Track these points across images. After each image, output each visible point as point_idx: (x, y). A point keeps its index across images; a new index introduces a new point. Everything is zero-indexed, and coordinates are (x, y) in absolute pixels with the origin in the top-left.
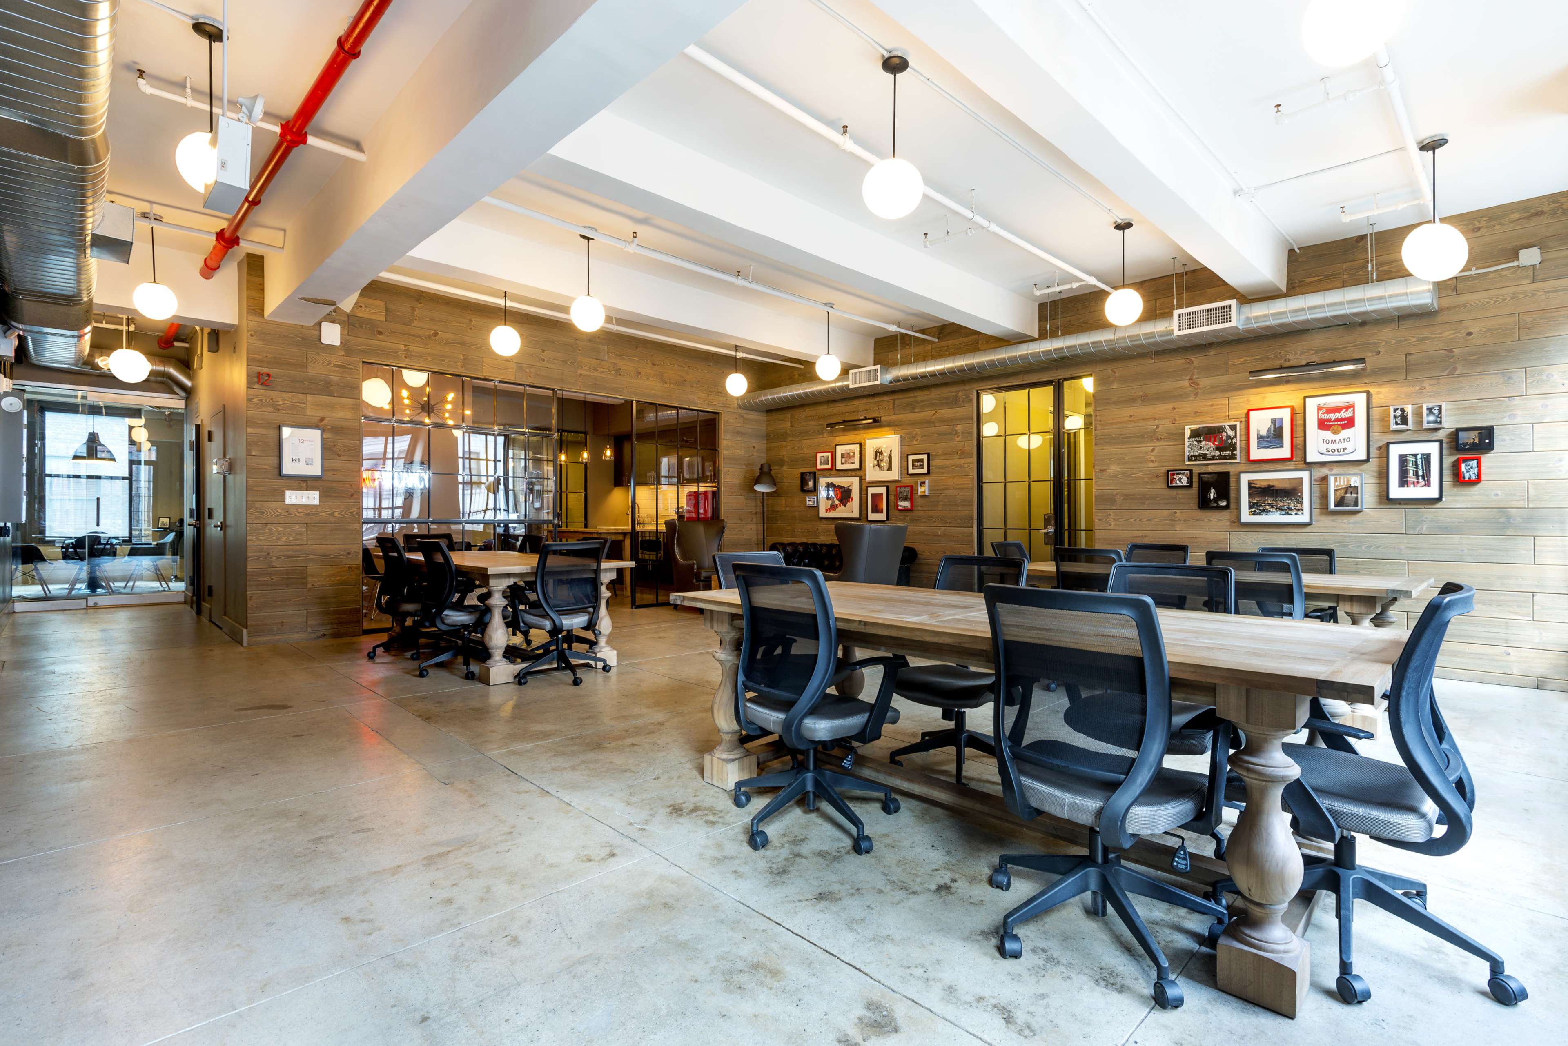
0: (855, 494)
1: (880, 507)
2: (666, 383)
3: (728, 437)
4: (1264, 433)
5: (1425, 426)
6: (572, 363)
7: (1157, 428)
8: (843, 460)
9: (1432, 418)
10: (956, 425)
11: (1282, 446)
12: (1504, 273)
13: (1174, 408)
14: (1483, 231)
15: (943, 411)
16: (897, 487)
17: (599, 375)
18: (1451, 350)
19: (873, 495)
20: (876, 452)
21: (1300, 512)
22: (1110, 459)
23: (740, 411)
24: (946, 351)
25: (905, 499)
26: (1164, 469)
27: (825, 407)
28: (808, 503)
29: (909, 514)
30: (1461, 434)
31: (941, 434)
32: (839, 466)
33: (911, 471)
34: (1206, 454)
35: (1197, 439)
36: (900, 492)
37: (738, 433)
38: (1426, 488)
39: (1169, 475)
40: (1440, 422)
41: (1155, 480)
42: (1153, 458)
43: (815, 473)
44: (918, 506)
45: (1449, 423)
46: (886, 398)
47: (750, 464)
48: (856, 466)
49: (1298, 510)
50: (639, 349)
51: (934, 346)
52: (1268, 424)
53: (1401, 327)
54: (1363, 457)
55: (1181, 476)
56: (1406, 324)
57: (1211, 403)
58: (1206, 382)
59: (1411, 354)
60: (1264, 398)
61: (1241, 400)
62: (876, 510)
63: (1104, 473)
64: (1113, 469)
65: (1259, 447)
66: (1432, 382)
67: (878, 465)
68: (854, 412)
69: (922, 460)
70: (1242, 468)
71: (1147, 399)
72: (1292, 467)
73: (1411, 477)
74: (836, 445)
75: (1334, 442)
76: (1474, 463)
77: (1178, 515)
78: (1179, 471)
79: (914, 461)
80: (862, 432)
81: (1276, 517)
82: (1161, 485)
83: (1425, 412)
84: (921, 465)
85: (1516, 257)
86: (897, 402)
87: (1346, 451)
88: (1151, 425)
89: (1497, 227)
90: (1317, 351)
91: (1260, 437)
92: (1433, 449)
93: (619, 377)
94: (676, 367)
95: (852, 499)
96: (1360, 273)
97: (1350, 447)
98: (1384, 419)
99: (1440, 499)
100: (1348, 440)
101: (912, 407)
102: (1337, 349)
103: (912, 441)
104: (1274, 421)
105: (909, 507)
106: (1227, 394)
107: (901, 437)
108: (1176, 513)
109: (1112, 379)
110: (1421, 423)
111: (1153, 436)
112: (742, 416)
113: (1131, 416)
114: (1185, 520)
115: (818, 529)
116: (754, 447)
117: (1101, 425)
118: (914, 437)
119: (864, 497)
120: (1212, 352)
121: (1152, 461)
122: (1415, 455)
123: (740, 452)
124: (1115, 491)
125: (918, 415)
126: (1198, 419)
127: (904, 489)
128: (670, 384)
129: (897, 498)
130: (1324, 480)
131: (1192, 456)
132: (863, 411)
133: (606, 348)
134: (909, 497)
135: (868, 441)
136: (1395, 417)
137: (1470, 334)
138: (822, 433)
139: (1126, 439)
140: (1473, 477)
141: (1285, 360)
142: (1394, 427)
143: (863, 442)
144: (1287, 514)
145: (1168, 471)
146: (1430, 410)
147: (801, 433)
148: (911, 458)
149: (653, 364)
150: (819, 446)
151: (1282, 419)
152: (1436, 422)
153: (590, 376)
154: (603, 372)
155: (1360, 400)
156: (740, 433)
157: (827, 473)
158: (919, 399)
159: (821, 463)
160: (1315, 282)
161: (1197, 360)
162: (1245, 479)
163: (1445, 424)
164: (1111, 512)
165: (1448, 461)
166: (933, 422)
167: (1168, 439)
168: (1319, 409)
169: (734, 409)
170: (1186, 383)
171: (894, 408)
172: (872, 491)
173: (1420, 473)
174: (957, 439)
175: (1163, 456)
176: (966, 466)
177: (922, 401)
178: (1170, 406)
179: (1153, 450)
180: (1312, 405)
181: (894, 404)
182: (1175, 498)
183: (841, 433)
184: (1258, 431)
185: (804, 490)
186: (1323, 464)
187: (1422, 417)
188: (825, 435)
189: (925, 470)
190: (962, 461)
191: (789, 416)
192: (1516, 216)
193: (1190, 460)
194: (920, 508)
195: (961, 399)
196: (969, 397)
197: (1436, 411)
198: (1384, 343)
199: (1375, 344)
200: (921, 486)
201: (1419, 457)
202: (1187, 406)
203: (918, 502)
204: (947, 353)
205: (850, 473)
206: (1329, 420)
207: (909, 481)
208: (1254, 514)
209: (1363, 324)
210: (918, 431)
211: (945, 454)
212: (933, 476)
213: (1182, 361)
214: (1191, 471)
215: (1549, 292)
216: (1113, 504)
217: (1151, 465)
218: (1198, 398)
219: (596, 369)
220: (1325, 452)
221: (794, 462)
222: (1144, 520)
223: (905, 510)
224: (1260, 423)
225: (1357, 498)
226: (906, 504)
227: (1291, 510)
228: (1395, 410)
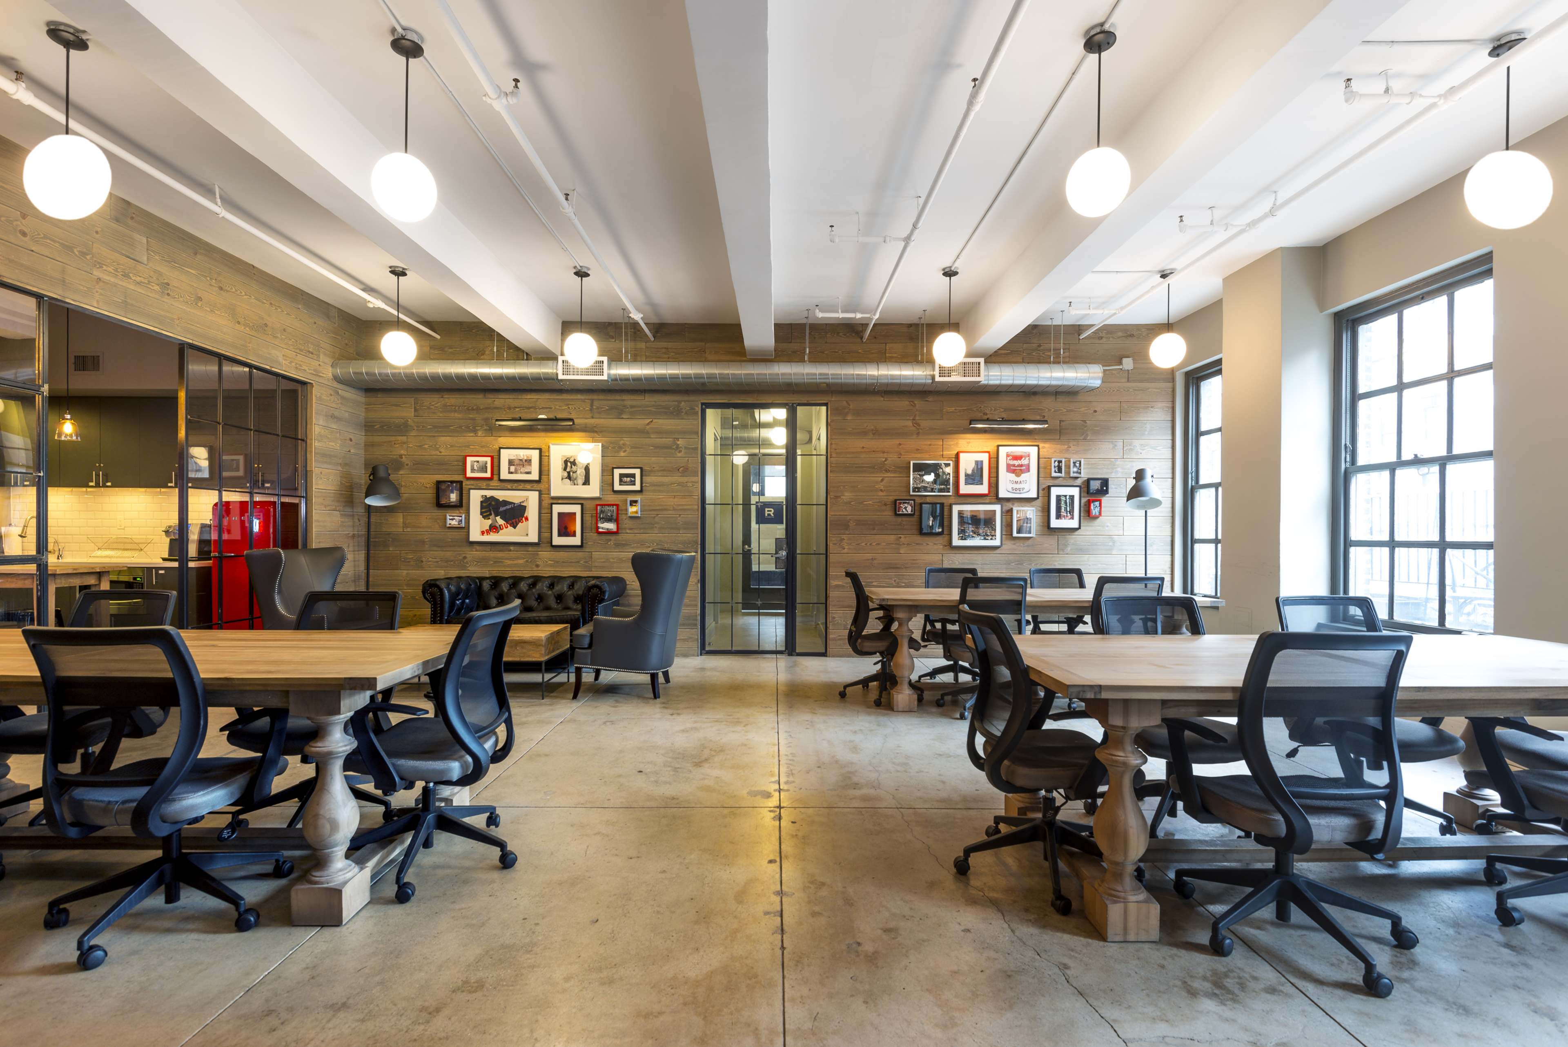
0: (532, 512)
1: (571, 529)
2: (239, 323)
3: (321, 422)
4: (969, 472)
5: (1072, 475)
6: (84, 254)
7: (885, 461)
8: (512, 469)
9: (1075, 470)
10: (678, 440)
11: (982, 484)
12: (1114, 372)
13: (900, 444)
14: (1104, 340)
15: (660, 421)
16: (597, 505)
17: (132, 287)
18: (1085, 421)
19: (560, 514)
20: (566, 462)
21: (994, 538)
22: (844, 486)
23: (336, 384)
24: (665, 353)
25: (609, 520)
26: (892, 498)
27: (481, 396)
28: (449, 522)
29: (613, 538)
30: (1092, 482)
31: (656, 447)
32: (504, 475)
33: (617, 487)
34: (926, 487)
35: (920, 473)
36: (602, 512)
37: (333, 417)
38: (1071, 520)
39: (895, 505)
40: (1080, 473)
41: (884, 507)
42: (882, 488)
43: (461, 483)
44: (625, 529)
45: (1085, 475)
46: (579, 396)
47: (346, 464)
48: (535, 476)
49: (993, 536)
50: (199, 256)
51: (648, 344)
52: (973, 465)
53: (1058, 400)
54: (1035, 496)
55: (906, 505)
56: (1061, 398)
57: (929, 443)
58: (925, 424)
59: (1063, 421)
60: (968, 443)
61: (952, 443)
62: (565, 531)
63: (839, 499)
64: (847, 495)
65: (967, 483)
66: (1075, 443)
67: (569, 477)
68: (529, 408)
69: (633, 476)
70: (952, 500)
71: (877, 433)
72: (987, 501)
73: (1063, 513)
74: (500, 448)
75: (1016, 482)
76: (1097, 503)
77: (902, 539)
78: (905, 501)
79: (622, 476)
80: (543, 434)
81: (977, 542)
82: (888, 513)
83: (1072, 465)
84: (631, 481)
85: (1120, 363)
86: (596, 403)
87: (1025, 491)
88: (881, 458)
89: (1111, 339)
90: (1005, 410)
91: (967, 475)
92: (1075, 492)
93: (166, 299)
94: (253, 300)
95: (527, 519)
96: (1034, 354)
97: (1026, 486)
98: (1048, 467)
99: (1080, 528)
100: (1026, 482)
101: (619, 412)
102: (1018, 410)
103: (618, 452)
104: (977, 462)
105: (615, 530)
106: (943, 437)
107: (603, 446)
108: (900, 538)
109: (846, 410)
110: (1069, 473)
111: (882, 467)
112: (338, 393)
113: (863, 448)
114: (908, 544)
115: (465, 558)
116: (351, 440)
117: (837, 453)
118: (620, 448)
119: (545, 516)
120: (931, 399)
121: (881, 490)
122: (1066, 496)
123: (335, 446)
124: (849, 518)
125: (627, 423)
126: (919, 456)
127: (607, 508)
128: (246, 325)
129: (597, 518)
130: (1010, 511)
131: (916, 488)
132: (543, 408)
133: (144, 240)
134: (615, 517)
135: (552, 447)
136: (1055, 467)
137: (1095, 411)
138: (475, 431)
139: (859, 469)
140: (1097, 514)
141: (984, 414)
142: (1054, 474)
143: (544, 447)
144: (985, 539)
145: (896, 500)
146: (1074, 463)
147: (435, 427)
148: (617, 472)
149: (221, 289)
150: (468, 446)
151: (982, 462)
152: (1077, 472)
153: (115, 285)
154: (139, 284)
155: (1033, 451)
156: (335, 417)
157: (484, 484)
158: (628, 403)
159: (473, 470)
160: (1004, 354)
161: (919, 403)
162: (956, 509)
163: (1082, 475)
164: (844, 537)
165: (1084, 500)
166: (648, 433)
167: (895, 472)
168: (1008, 456)
169: (328, 380)
170: (910, 423)
171: (591, 410)
172: (557, 509)
173: (1068, 510)
174: (679, 455)
175: (890, 486)
176: (690, 484)
177: (632, 407)
178: (897, 442)
179: (882, 480)
180: (1003, 451)
181: (592, 405)
182: (900, 524)
183: (507, 434)
184: (966, 470)
185: (440, 504)
186: (1008, 500)
187: (1069, 468)
188: (480, 433)
189: (637, 487)
190: (685, 479)
191: (412, 400)
192: (1120, 334)
193: (914, 491)
194: (628, 531)
195: (684, 411)
196: (694, 409)
197: (1078, 465)
198: (1047, 410)
199: (1042, 410)
200: (631, 505)
201: (1068, 497)
202: (911, 443)
203: (625, 523)
204: (666, 356)
205: (522, 486)
206: (1014, 465)
207: (612, 499)
208: (962, 539)
209: (1035, 393)
210: (627, 440)
211: (663, 470)
212: (647, 495)
213: (907, 403)
214: (914, 500)
215: (1135, 390)
216: (847, 529)
217: (881, 494)
218: (920, 437)
219: (126, 276)
220: (1010, 490)
221: (421, 466)
222: (874, 544)
223: (609, 532)
224: (967, 464)
225: (1030, 527)
226: (611, 526)
227: (988, 535)
228: (1055, 461)
